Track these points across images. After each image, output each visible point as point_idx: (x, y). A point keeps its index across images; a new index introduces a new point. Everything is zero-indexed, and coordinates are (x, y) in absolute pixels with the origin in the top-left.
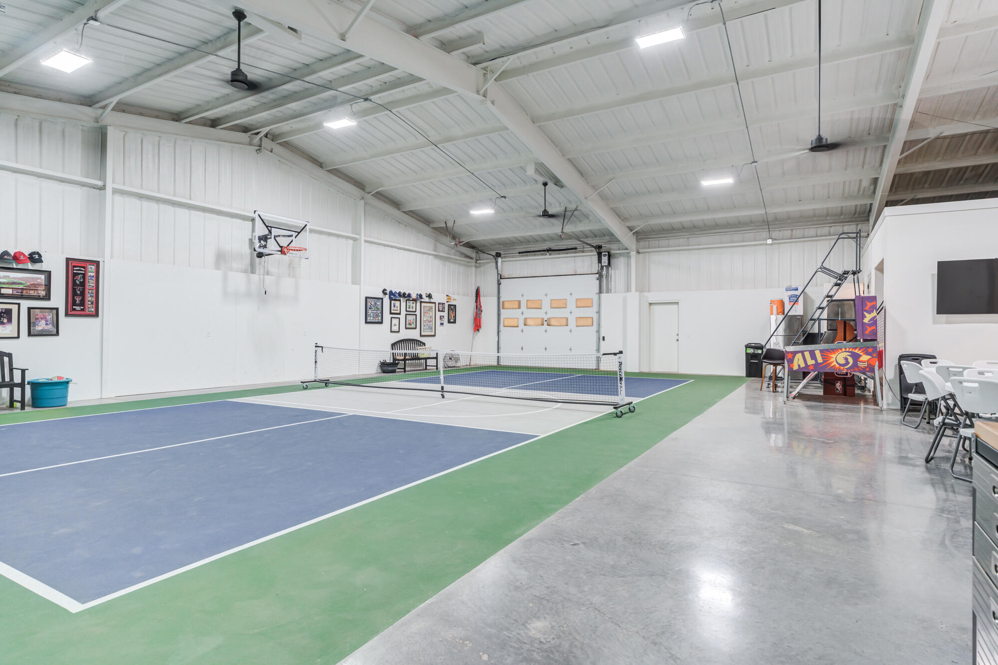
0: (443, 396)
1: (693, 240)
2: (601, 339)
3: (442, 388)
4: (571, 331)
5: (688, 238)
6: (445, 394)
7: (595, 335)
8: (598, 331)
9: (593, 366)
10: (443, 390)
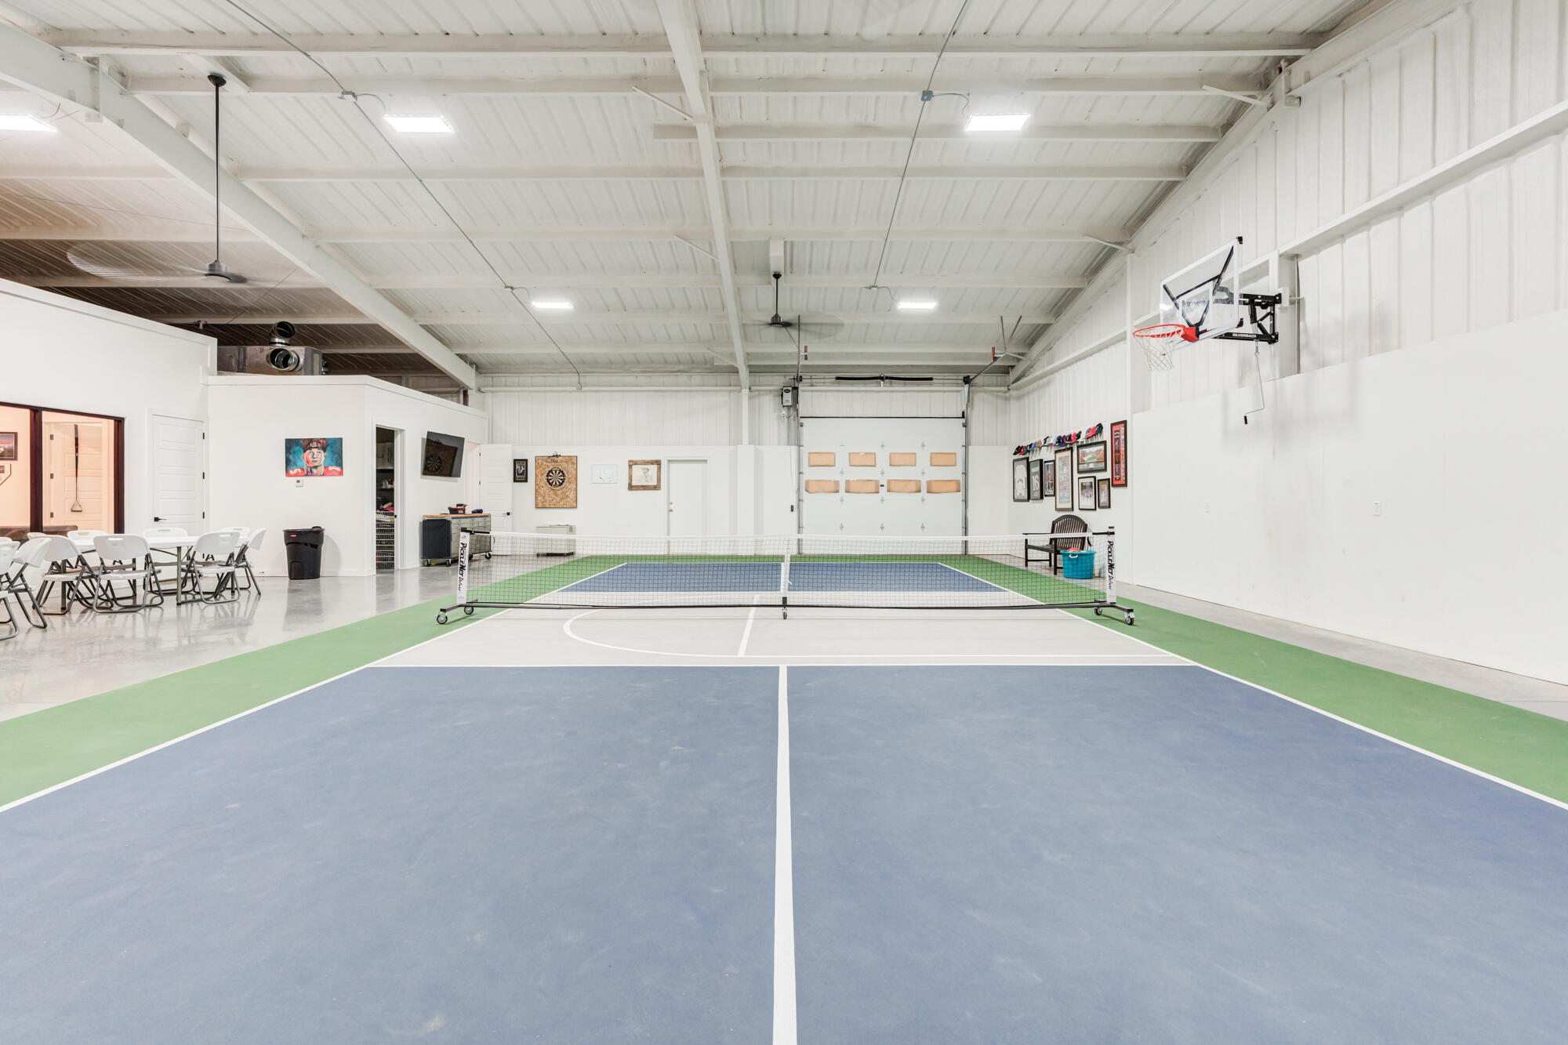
0: (785, 617)
3: (785, 599)
6: (790, 612)
10: (785, 604)
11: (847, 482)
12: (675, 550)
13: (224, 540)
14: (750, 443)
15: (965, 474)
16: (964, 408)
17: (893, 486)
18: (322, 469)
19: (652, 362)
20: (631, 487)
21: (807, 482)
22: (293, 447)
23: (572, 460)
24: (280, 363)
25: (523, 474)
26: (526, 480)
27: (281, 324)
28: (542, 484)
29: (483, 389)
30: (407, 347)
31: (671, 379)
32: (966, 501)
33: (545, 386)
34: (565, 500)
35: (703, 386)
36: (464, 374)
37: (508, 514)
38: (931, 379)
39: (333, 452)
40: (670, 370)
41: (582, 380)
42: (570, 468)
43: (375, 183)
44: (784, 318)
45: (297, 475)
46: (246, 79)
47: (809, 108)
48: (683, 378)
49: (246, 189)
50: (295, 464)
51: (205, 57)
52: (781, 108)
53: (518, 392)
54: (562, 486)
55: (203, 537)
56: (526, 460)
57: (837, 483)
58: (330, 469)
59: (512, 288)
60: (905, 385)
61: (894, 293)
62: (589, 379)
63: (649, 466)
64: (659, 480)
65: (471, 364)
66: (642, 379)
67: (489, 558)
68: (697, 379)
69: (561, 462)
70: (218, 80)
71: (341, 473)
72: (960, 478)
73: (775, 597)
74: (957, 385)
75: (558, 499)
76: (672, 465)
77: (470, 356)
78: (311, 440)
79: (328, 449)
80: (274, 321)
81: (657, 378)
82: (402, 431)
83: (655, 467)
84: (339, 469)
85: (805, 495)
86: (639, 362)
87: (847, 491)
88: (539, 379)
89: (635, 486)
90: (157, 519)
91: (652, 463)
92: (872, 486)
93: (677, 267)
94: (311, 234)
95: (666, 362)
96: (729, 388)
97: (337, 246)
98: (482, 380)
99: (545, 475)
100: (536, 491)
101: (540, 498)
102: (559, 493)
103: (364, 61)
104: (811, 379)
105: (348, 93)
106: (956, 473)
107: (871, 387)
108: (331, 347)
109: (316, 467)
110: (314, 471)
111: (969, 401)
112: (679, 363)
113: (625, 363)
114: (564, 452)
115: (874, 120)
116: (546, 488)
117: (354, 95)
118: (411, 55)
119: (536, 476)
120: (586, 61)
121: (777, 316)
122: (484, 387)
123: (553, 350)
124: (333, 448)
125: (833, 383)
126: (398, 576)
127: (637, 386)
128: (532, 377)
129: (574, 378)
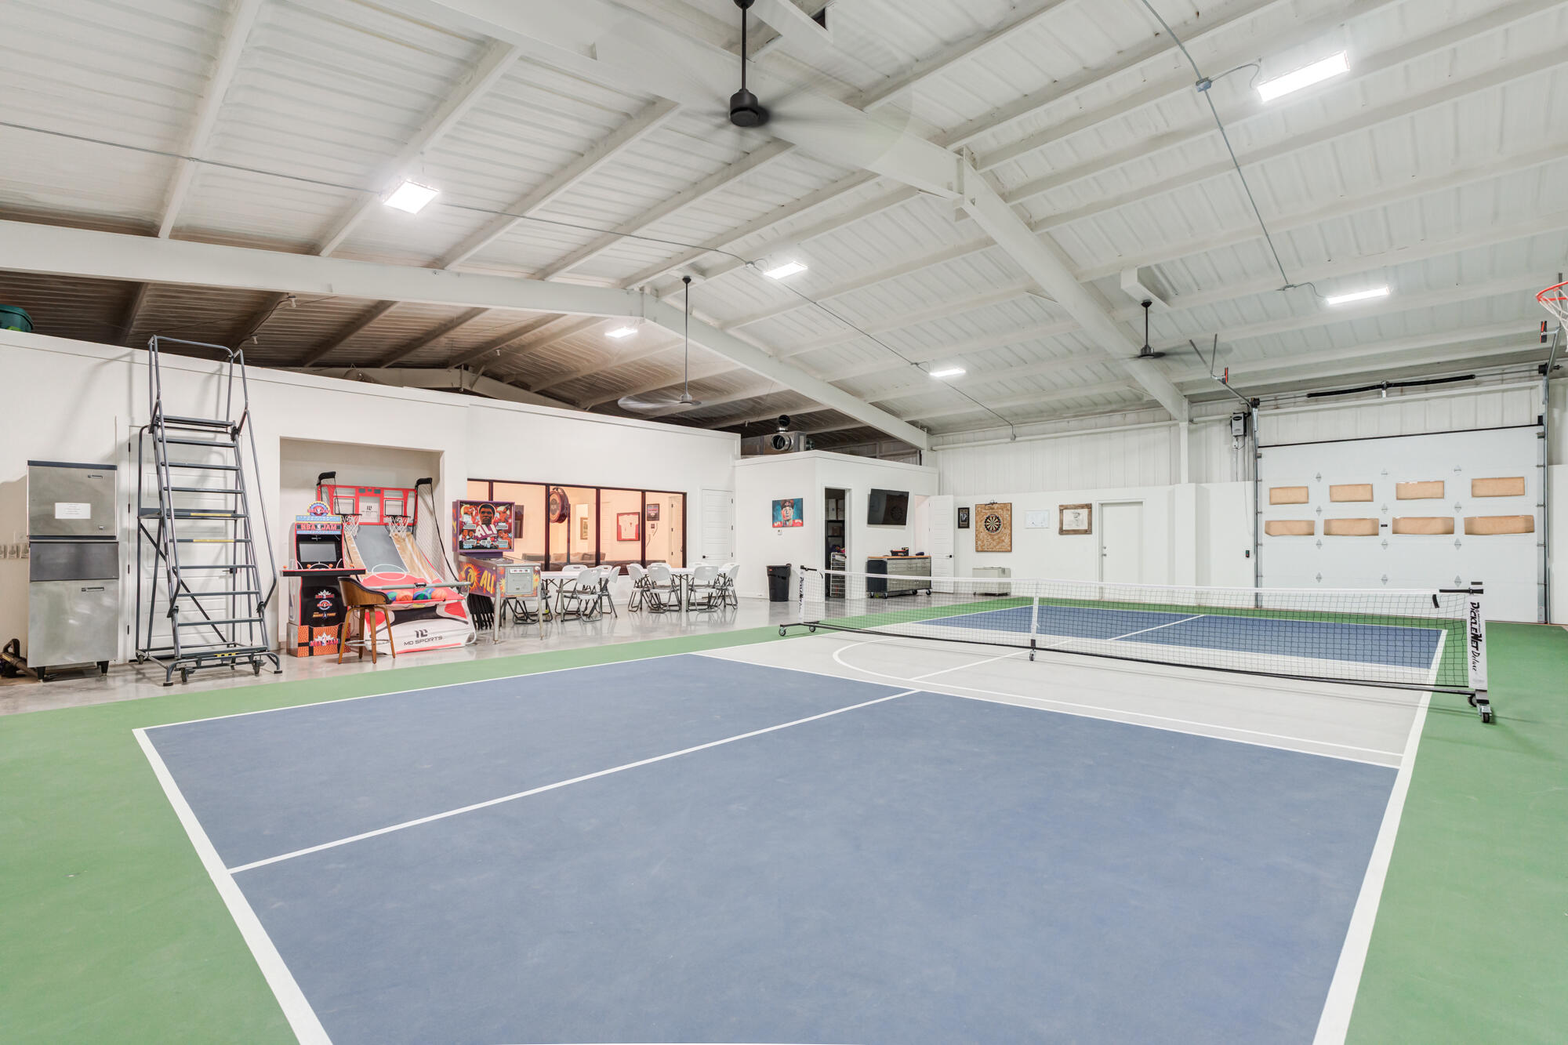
3: (1033, 642)
6: (1038, 654)
10: (1033, 645)
11: (1327, 522)
12: (1109, 596)
13: (708, 571)
14: (1190, 482)
15: (1546, 505)
16: (1541, 410)
17: (1402, 527)
18: (791, 521)
19: (1081, 406)
20: (1062, 532)
21: (1268, 523)
22: (778, 505)
23: (1008, 507)
24: (779, 446)
25: (965, 521)
26: (968, 527)
27: (783, 417)
28: (981, 529)
29: (934, 448)
30: (859, 422)
31: (1104, 419)
32: (1546, 546)
33: (986, 440)
34: (1000, 545)
35: (1139, 423)
36: (916, 438)
37: (951, 556)
38: (1471, 377)
39: (797, 509)
40: (1101, 410)
41: (1017, 431)
42: (1005, 515)
43: (797, 311)
44: (1156, 348)
45: (778, 526)
46: (703, 272)
47: (1087, 143)
48: (1117, 417)
49: (730, 336)
50: (777, 518)
51: (677, 270)
52: (1060, 154)
53: (962, 447)
54: (998, 531)
55: (699, 568)
56: (968, 509)
57: (1311, 524)
58: (796, 521)
59: (916, 364)
60: (1427, 390)
61: (1315, 289)
62: (1025, 429)
63: (1080, 511)
64: (1090, 524)
65: (922, 427)
66: (1074, 423)
67: (929, 594)
68: (1131, 416)
69: (998, 508)
70: (687, 280)
71: (802, 525)
72: (1536, 514)
73: (1024, 638)
74: (1531, 378)
75: (995, 543)
76: (1106, 509)
77: (920, 422)
78: (785, 501)
79: (795, 506)
80: (777, 416)
81: (1091, 421)
82: (850, 490)
83: (1085, 512)
84: (800, 521)
85: (1264, 538)
86: (1068, 408)
87: (1327, 534)
88: (979, 434)
89: (1065, 531)
90: (704, 557)
91: (1082, 507)
92: (1367, 528)
93: (1052, 317)
94: (776, 354)
95: (1096, 404)
96: (1170, 422)
97: (795, 357)
98: (934, 439)
99: (984, 521)
100: (976, 536)
101: (979, 542)
102: (996, 537)
103: (751, 238)
104: (1276, 400)
105: (749, 263)
106: (1527, 505)
107: (1369, 399)
108: (824, 427)
109: (788, 520)
110: (788, 523)
111: (1549, 400)
112: (1110, 403)
113: (1055, 410)
114: (1001, 499)
115: (1168, 126)
116: (984, 533)
117: (752, 263)
118: (775, 225)
119: (976, 522)
120: (878, 184)
121: (1147, 347)
122: (937, 445)
123: (978, 408)
124: (797, 505)
125: (1307, 402)
126: (847, 603)
127: (1069, 431)
128: (974, 433)
129: (1009, 431)
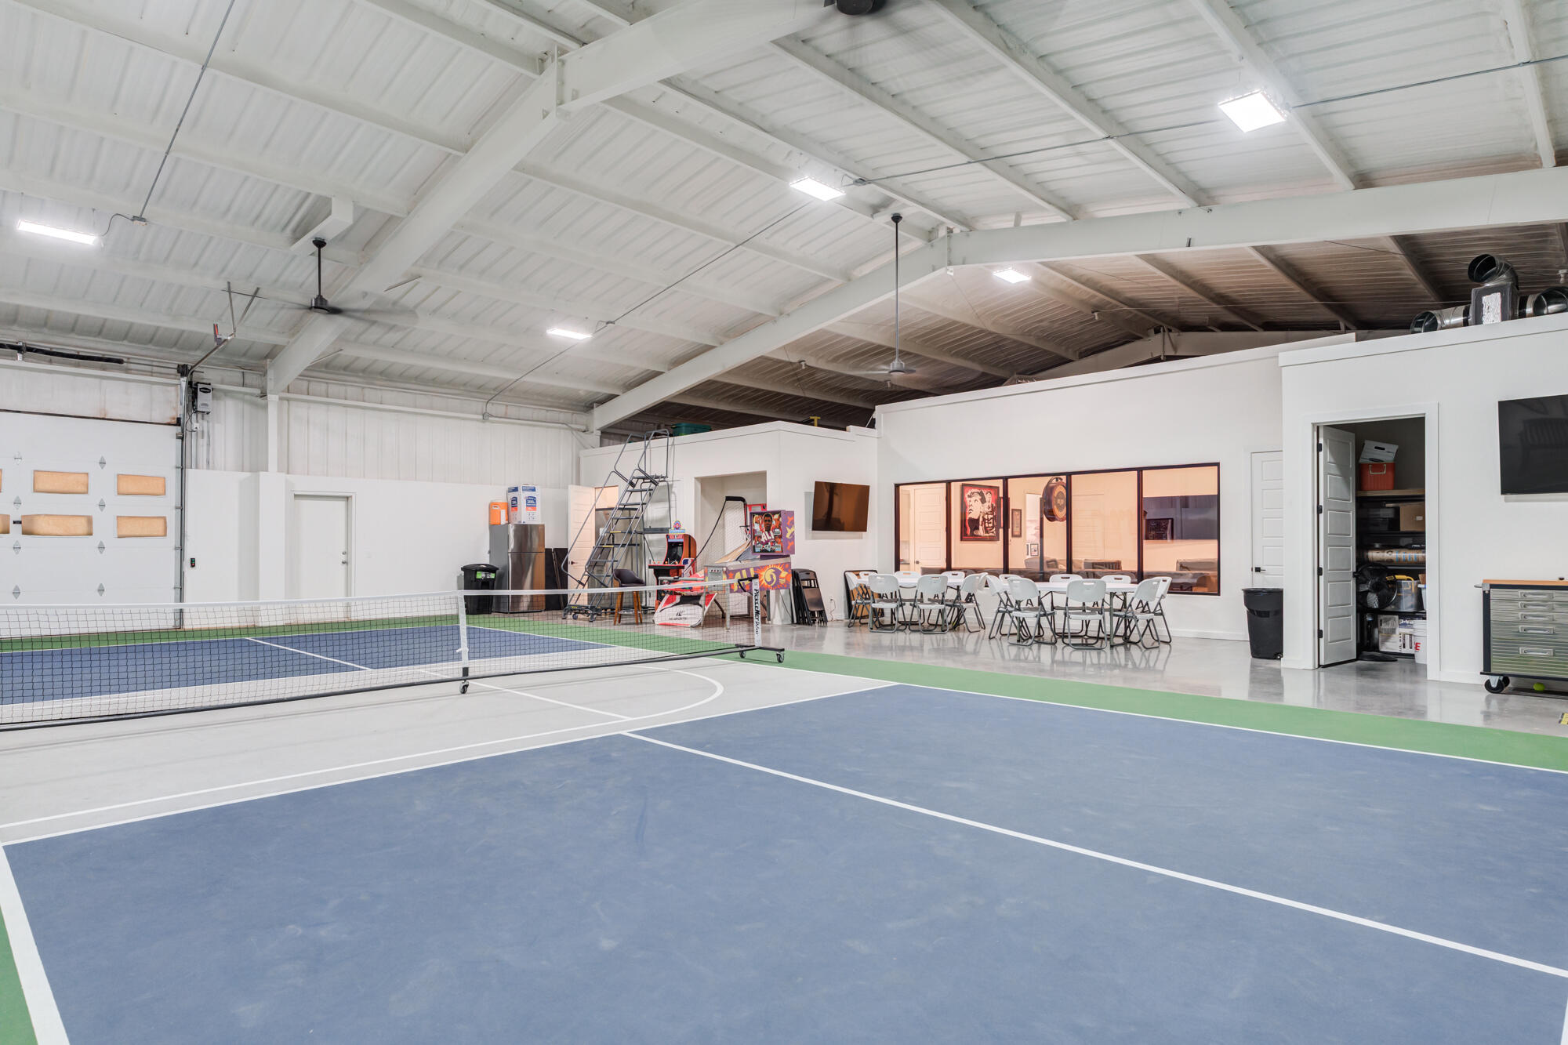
1: (369, 393)
2: (187, 563)
4: (101, 547)
5: (363, 388)
7: (172, 556)
8: (181, 549)
9: (169, 623)
